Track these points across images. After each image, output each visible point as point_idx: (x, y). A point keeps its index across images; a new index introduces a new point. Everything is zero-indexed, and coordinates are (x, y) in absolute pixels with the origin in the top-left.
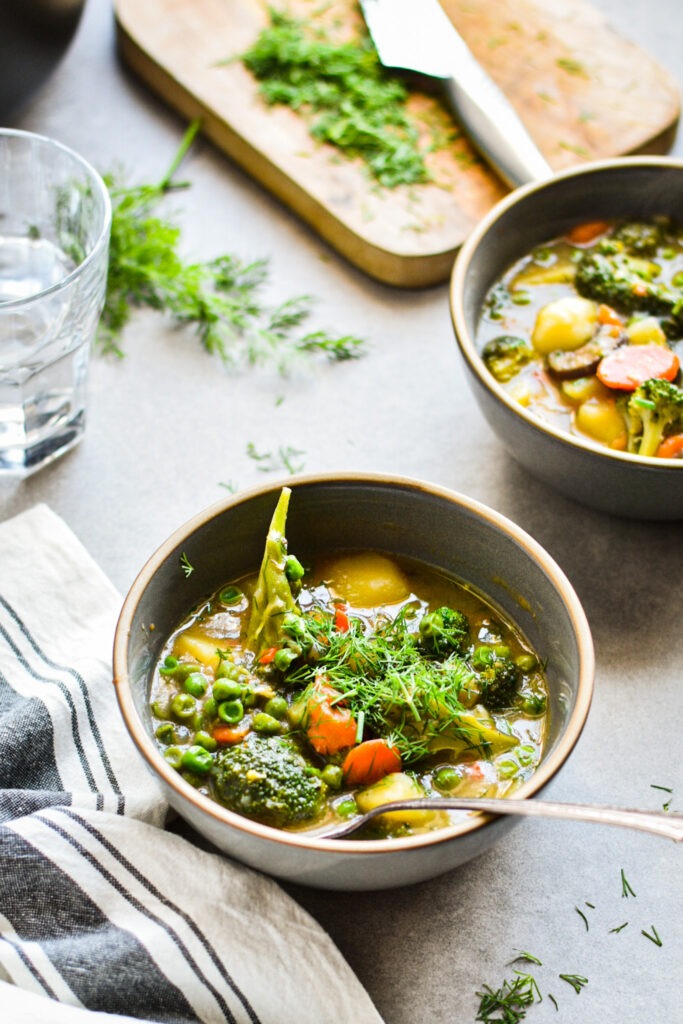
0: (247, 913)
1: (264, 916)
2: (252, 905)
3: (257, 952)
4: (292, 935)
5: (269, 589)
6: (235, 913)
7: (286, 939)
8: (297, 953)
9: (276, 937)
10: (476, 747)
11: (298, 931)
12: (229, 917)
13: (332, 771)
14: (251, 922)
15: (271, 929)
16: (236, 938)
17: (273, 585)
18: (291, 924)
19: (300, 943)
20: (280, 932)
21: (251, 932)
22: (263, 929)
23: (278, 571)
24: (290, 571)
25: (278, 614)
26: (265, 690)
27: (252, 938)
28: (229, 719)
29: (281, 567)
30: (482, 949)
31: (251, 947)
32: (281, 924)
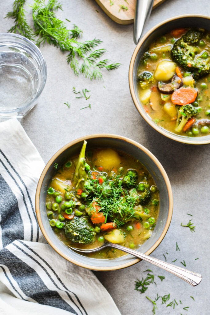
0: (74, 274)
1: (78, 273)
2: (75, 271)
3: (76, 284)
4: (86, 278)
5: (80, 175)
6: (70, 274)
7: (84, 280)
8: (87, 283)
9: (81, 279)
10: (138, 219)
11: (87, 277)
12: (68, 275)
13: (97, 229)
14: (75, 276)
15: (80, 277)
16: (71, 281)
17: (81, 175)
18: (85, 275)
19: (88, 280)
20: (82, 278)
21: (75, 279)
22: (78, 278)
23: (83, 170)
24: (86, 169)
25: (82, 182)
26: (79, 203)
27: (75, 280)
28: (68, 213)
29: (84, 169)
30: (137, 267)
31: (75, 283)
32: (83, 275)
